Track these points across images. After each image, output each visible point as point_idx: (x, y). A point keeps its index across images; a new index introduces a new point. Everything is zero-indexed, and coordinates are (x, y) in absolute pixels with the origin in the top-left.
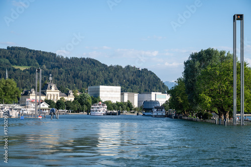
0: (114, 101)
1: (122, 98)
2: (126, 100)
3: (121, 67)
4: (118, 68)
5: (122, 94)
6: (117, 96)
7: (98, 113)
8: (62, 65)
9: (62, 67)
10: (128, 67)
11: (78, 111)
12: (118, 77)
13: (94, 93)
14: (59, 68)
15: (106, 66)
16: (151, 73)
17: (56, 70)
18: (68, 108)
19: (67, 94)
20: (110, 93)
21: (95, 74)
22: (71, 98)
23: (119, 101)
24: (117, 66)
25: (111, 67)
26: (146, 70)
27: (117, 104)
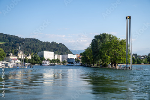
0: (51, 59)
1: (54, 57)
2: (56, 58)
3: (49, 43)
4: (48, 43)
5: (54, 55)
6: (52, 56)
7: (46, 65)
8: (20, 42)
9: (21, 42)
10: (53, 43)
11: (34, 64)
12: (48, 47)
13: (41, 55)
14: (19, 43)
15: (42, 42)
16: (64, 45)
17: (18, 44)
18: (30, 63)
19: (28, 56)
20: (49, 55)
21: (37, 46)
22: (30, 58)
23: (53, 59)
24: (48, 42)
25: (44, 42)
26: (61, 44)
27: (52, 60)
